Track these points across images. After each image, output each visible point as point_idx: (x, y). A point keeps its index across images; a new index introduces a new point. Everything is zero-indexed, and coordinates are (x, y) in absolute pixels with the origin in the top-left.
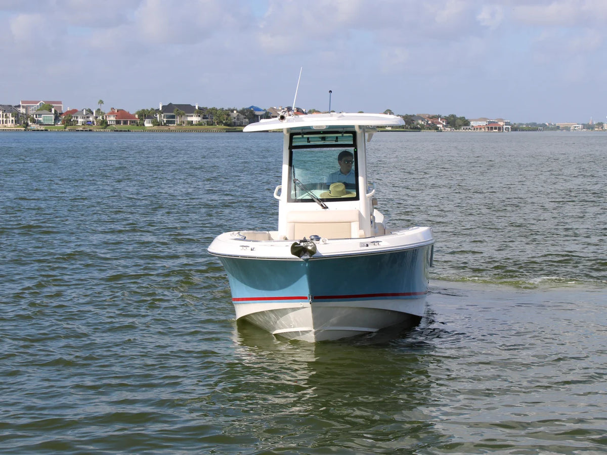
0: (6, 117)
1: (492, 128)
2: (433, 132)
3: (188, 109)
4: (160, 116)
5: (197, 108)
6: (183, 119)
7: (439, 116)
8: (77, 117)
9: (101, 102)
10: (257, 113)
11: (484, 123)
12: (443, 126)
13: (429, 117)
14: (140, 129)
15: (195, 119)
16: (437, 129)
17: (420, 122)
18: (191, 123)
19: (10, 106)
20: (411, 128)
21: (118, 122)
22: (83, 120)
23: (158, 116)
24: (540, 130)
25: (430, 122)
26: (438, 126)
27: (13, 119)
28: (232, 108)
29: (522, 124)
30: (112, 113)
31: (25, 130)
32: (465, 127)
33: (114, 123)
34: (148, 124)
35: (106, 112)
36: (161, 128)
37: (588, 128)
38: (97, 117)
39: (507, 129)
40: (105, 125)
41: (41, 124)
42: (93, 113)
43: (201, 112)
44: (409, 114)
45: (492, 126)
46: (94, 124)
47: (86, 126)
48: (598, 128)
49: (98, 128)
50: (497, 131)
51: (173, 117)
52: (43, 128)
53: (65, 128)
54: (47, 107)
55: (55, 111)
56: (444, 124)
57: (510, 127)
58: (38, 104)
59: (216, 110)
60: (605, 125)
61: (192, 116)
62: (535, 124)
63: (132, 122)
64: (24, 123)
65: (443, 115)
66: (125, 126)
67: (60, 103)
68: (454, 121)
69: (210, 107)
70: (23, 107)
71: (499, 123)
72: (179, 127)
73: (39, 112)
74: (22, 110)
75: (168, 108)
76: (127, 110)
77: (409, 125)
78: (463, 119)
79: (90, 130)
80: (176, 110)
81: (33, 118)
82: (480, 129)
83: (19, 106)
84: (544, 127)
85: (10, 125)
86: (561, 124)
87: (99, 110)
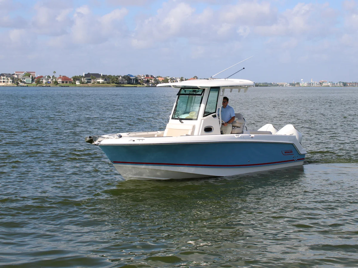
0: (8, 79)
3: (97, 76)
4: (84, 79)
5: (102, 75)
6: (95, 80)
8: (43, 80)
9: (55, 72)
10: (131, 78)
14: (74, 85)
15: (101, 81)
18: (99, 82)
19: (10, 74)
21: (63, 82)
22: (46, 81)
23: (83, 79)
24: (269, 86)
27: (11, 80)
28: (119, 75)
29: (261, 83)
30: (60, 78)
31: (17, 86)
33: (61, 82)
34: (78, 83)
35: (57, 77)
36: (84, 85)
37: (292, 85)
38: (52, 80)
40: (56, 84)
41: (25, 83)
42: (50, 78)
43: (104, 77)
46: (51, 83)
47: (47, 84)
48: (297, 85)
49: (53, 85)
51: (90, 80)
52: (26, 85)
53: (37, 85)
54: (28, 75)
55: (32, 77)
58: (24, 73)
59: (111, 76)
60: (300, 84)
61: (99, 79)
62: (266, 83)
63: (70, 82)
64: (17, 82)
66: (66, 84)
67: (34, 73)
69: (108, 75)
70: (16, 75)
72: (93, 85)
73: (24, 77)
74: (16, 76)
75: (87, 75)
76: (67, 76)
79: (49, 86)
80: (91, 76)
81: (21, 80)
83: (14, 74)
84: (271, 85)
85: (10, 83)
86: (279, 83)
87: (53, 76)
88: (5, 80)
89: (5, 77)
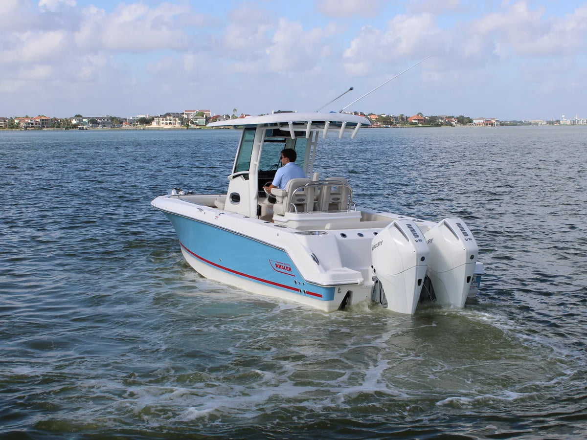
0: (175, 121)
1: (487, 124)
2: (449, 127)
7: (453, 117)
8: (220, 120)
9: (235, 110)
11: (482, 121)
12: (456, 123)
13: (446, 118)
16: (451, 125)
17: (440, 121)
19: (178, 113)
20: (434, 125)
24: (519, 125)
25: (447, 121)
26: (452, 123)
27: (180, 122)
29: (507, 122)
30: (242, 117)
31: (187, 129)
32: (470, 124)
35: (238, 117)
37: (550, 124)
39: (497, 125)
41: (197, 125)
42: (230, 117)
44: (433, 116)
45: (487, 123)
48: (557, 123)
50: (490, 126)
52: (198, 127)
54: (201, 114)
55: (206, 116)
56: (456, 121)
57: (499, 123)
58: (195, 112)
60: (561, 122)
62: (515, 121)
64: (186, 124)
65: (455, 116)
67: (209, 111)
68: (463, 120)
70: (186, 114)
71: (492, 121)
73: (196, 117)
74: (185, 116)
77: (434, 122)
78: (468, 118)
81: (192, 121)
82: (480, 125)
83: (183, 114)
84: (521, 123)
85: (178, 126)
86: (533, 121)
87: (234, 115)
88: (172, 122)
89: (172, 118)
